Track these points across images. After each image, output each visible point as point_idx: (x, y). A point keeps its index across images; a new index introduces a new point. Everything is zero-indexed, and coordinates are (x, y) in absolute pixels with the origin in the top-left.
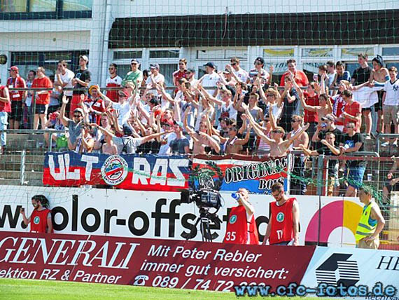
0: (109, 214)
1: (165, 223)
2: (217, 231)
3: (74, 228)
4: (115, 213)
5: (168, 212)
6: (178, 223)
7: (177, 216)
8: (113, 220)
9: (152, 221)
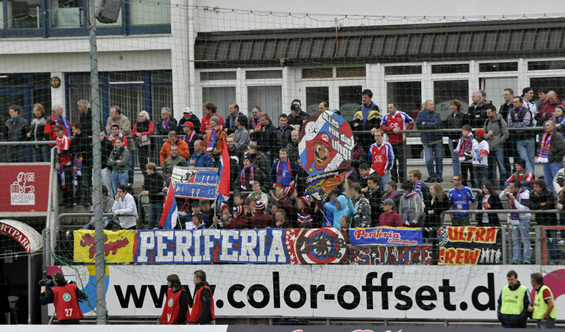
0: (315, 290)
1: (377, 296)
2: (434, 302)
3: (277, 305)
4: (322, 288)
5: (380, 285)
6: (391, 295)
7: (390, 289)
8: (320, 295)
9: (363, 295)
